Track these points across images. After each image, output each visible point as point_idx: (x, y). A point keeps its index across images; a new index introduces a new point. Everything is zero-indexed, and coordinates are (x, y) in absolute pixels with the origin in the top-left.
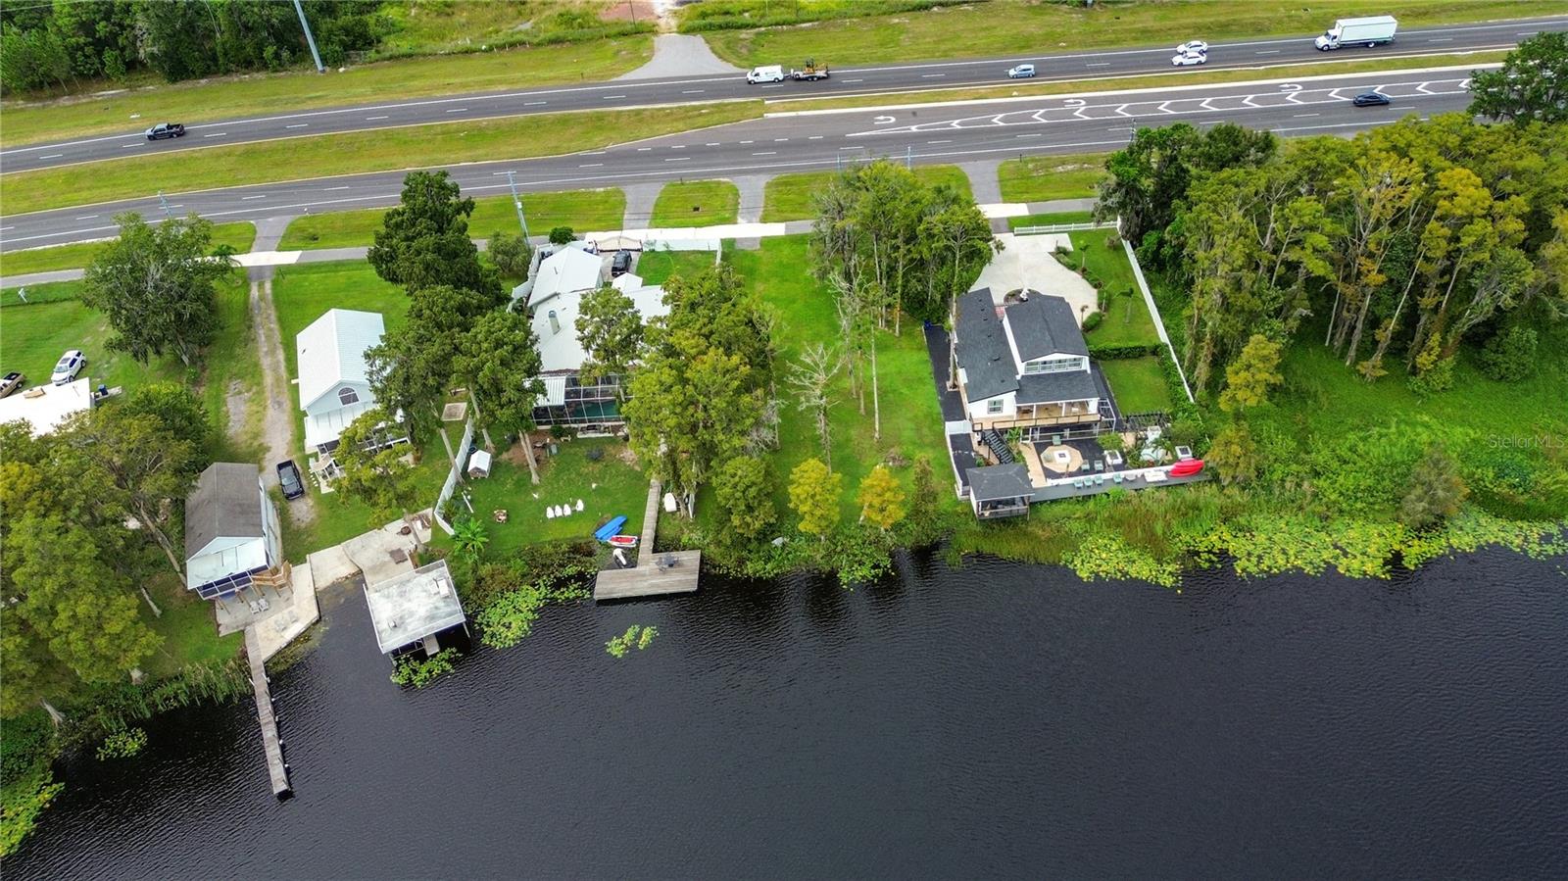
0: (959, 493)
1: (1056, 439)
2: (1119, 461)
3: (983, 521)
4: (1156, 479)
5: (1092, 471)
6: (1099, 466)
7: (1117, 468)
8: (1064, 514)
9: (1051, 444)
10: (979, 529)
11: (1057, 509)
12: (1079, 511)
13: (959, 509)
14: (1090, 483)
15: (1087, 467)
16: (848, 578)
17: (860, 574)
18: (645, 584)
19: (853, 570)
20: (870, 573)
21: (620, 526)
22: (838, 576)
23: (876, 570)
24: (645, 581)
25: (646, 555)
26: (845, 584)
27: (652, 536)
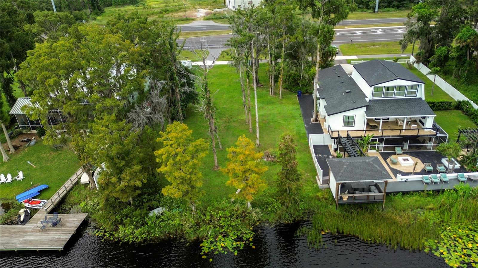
0: (320, 183)
1: (398, 150)
2: (458, 166)
3: (342, 205)
6: (440, 168)
7: (457, 172)
8: (418, 204)
9: (395, 153)
10: (338, 212)
11: (410, 200)
13: (320, 194)
14: (438, 181)
15: (431, 168)
16: (209, 248)
17: (223, 245)
18: (21, 239)
19: (216, 241)
20: (232, 245)
21: (39, 192)
22: (201, 245)
23: (238, 243)
24: (23, 237)
25: (41, 215)
26: (205, 254)
27: (57, 201)
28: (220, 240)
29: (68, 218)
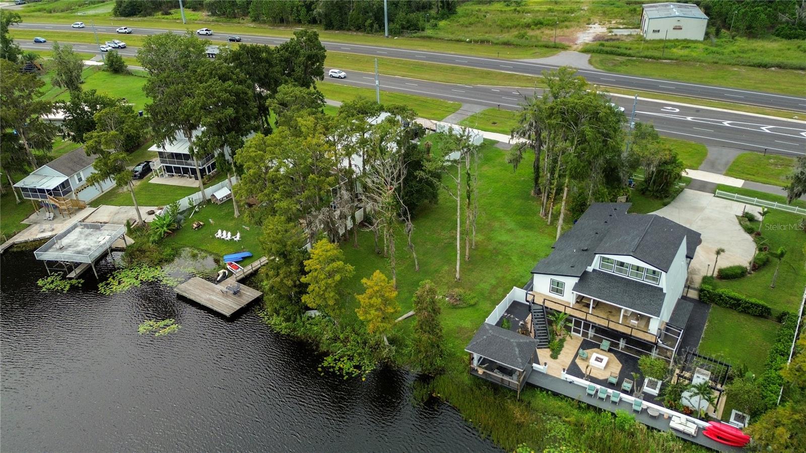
1: (606, 344)
2: (655, 392)
3: (473, 376)
4: (681, 428)
5: (617, 386)
6: (627, 385)
7: (648, 398)
9: (598, 346)
11: (553, 403)
12: (575, 415)
14: (604, 396)
15: (615, 381)
16: (330, 364)
17: (341, 366)
18: (208, 296)
19: (339, 360)
20: (349, 369)
21: (242, 258)
22: (325, 358)
23: (355, 370)
24: (210, 295)
25: (231, 281)
26: (322, 367)
27: (249, 272)
28: (343, 361)
29: (247, 291)
